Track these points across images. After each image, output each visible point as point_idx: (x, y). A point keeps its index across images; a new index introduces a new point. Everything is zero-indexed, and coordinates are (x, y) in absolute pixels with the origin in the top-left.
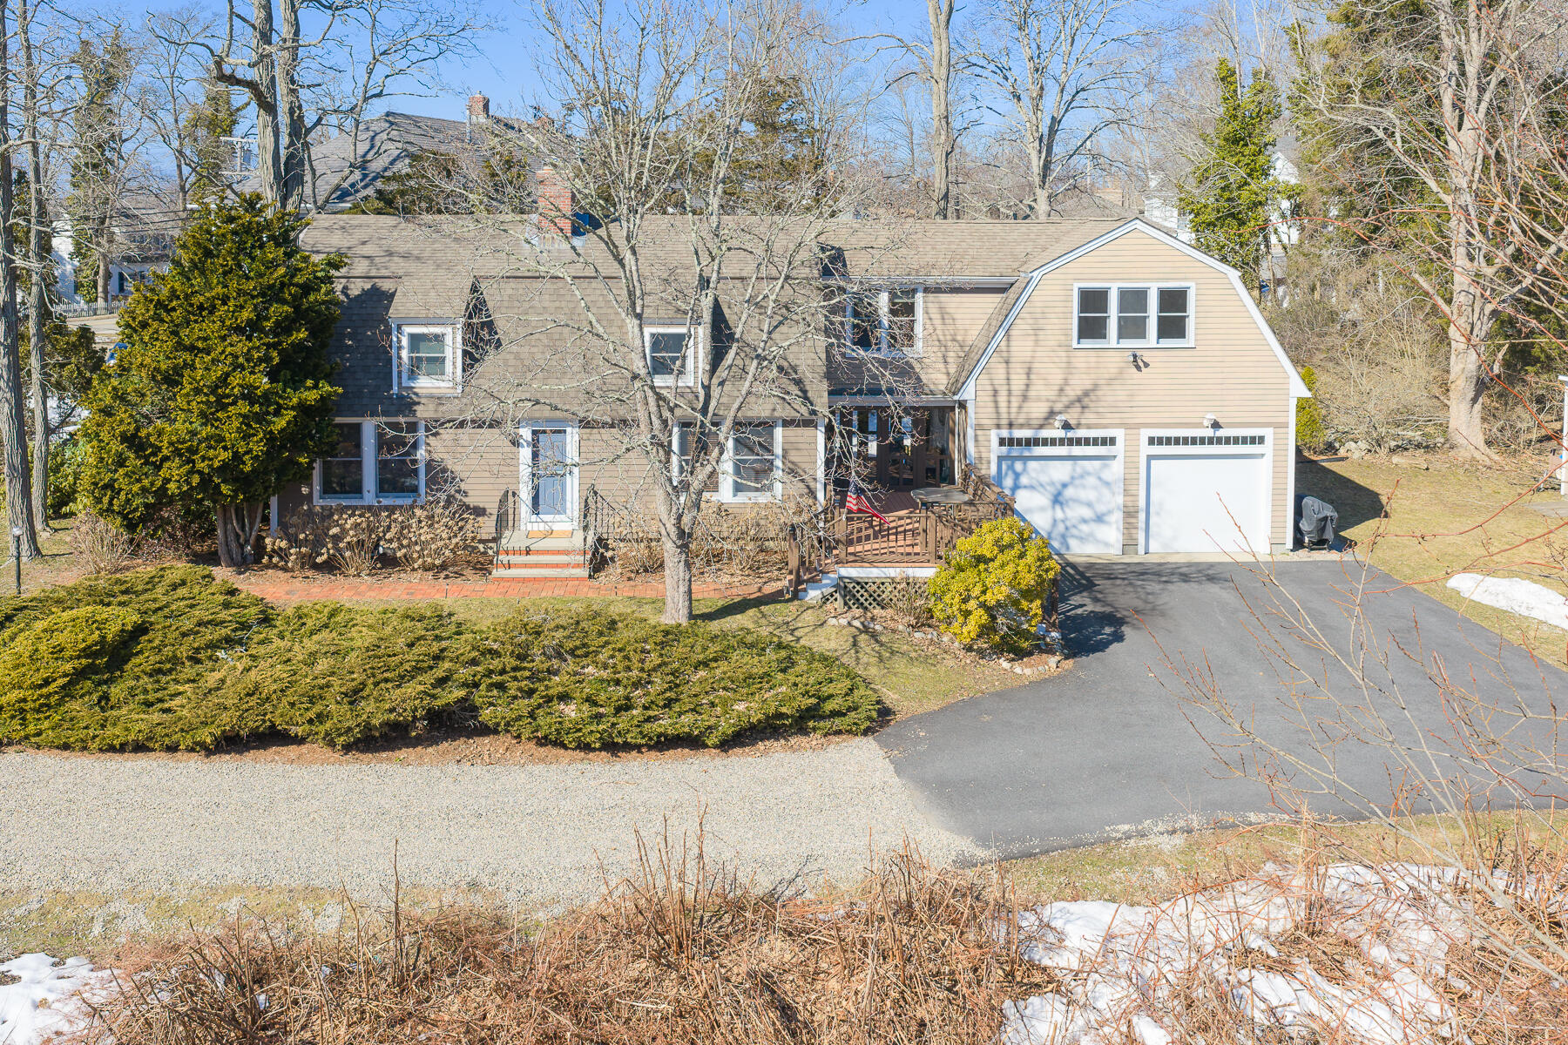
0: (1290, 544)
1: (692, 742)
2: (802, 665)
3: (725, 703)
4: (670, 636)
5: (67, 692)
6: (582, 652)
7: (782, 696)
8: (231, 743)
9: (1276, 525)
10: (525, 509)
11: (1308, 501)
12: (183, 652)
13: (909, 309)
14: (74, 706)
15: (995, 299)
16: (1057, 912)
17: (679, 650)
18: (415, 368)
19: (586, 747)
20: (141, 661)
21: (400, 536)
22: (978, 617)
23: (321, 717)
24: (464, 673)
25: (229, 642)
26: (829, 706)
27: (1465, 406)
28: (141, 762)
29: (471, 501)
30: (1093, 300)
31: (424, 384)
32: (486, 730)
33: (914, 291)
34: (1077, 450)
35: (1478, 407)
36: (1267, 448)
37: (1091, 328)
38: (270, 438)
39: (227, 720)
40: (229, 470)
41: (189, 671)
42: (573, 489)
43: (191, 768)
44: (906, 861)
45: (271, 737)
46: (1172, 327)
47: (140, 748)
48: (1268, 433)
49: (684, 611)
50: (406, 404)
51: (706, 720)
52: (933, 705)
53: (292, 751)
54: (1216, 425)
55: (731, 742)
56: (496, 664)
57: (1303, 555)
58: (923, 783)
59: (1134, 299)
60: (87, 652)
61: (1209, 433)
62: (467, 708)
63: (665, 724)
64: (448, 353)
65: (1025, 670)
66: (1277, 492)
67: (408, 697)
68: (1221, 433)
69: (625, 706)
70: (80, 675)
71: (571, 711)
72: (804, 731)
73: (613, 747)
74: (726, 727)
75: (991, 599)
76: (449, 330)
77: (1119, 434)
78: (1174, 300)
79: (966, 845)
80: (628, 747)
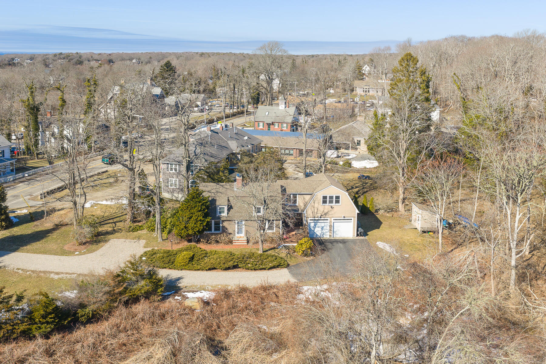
0: (356, 236)
1: (265, 269)
2: (278, 259)
3: (268, 264)
4: (261, 255)
5: (188, 263)
6: (250, 258)
7: (275, 263)
8: (210, 269)
9: (354, 233)
10: (236, 233)
11: (360, 229)
12: (200, 258)
13: (296, 197)
14: (190, 265)
15: (310, 196)
16: (304, 287)
17: (262, 257)
18: (220, 213)
19: (252, 270)
20: (195, 259)
21: (220, 239)
22: (301, 252)
23: (221, 266)
24: (237, 261)
25: (205, 256)
26: (281, 264)
27: (401, 204)
28: (199, 272)
29: (229, 232)
30: (325, 198)
31: (222, 214)
32: (239, 268)
33: (296, 195)
34: (325, 221)
35: (403, 204)
36: (352, 221)
37: (325, 202)
38: (203, 226)
39: (209, 267)
40: (198, 231)
41: (201, 260)
42: (244, 229)
43: (205, 273)
44: (289, 282)
45: (214, 269)
46: (337, 202)
47: (199, 270)
48: (352, 218)
49: (262, 251)
50: (219, 218)
51: (266, 266)
52: (295, 264)
53: (216, 270)
54: (344, 217)
55: (269, 269)
56: (240, 259)
57: (358, 238)
58: (292, 274)
59: (331, 197)
60: (190, 258)
61: (343, 218)
62: (237, 265)
63: (261, 267)
64: (225, 210)
65: (308, 259)
66: (354, 228)
67: (231, 264)
68: (345, 218)
69: (256, 265)
70: (189, 261)
71: (249, 265)
72: (278, 267)
73: (255, 270)
74: (269, 267)
75: (303, 250)
76: (225, 207)
77: (329, 219)
78: (338, 197)
79: (296, 281)
80: (257, 270)
